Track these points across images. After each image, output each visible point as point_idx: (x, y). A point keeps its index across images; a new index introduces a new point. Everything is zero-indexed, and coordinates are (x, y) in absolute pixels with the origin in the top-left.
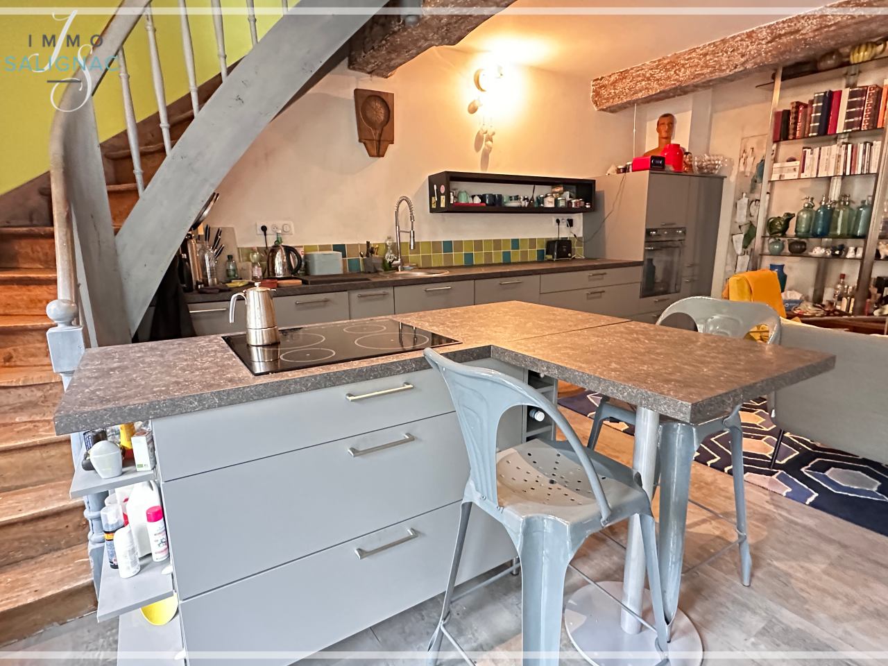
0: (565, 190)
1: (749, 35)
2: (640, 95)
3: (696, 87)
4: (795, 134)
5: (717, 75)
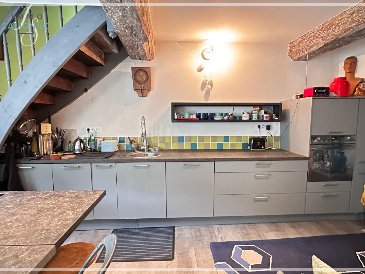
0: (261, 109)
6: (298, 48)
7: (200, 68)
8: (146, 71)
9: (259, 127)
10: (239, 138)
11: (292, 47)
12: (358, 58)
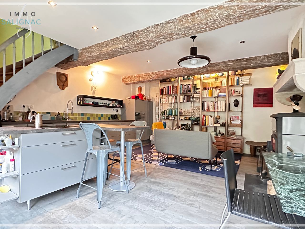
0: (115, 102)
1: (152, 73)
2: (133, 82)
3: (144, 82)
4: (164, 94)
5: (147, 80)
6: (126, 80)
7: (90, 79)
8: (66, 76)
9: (114, 110)
10: (107, 115)
11: (124, 79)
12: (142, 87)
